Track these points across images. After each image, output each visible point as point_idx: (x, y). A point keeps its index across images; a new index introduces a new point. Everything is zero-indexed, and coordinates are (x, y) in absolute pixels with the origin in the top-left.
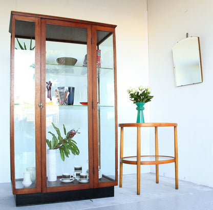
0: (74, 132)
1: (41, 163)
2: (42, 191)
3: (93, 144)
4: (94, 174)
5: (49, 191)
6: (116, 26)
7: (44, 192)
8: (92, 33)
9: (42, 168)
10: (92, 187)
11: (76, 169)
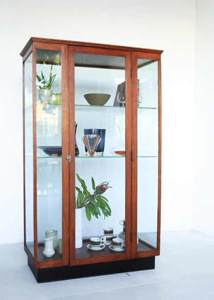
0: (105, 186)
1: (69, 229)
2: (69, 263)
3: (131, 205)
4: (131, 241)
5: (77, 263)
6: (162, 52)
7: (72, 264)
8: (131, 63)
9: (69, 235)
10: (129, 258)
11: (106, 232)
